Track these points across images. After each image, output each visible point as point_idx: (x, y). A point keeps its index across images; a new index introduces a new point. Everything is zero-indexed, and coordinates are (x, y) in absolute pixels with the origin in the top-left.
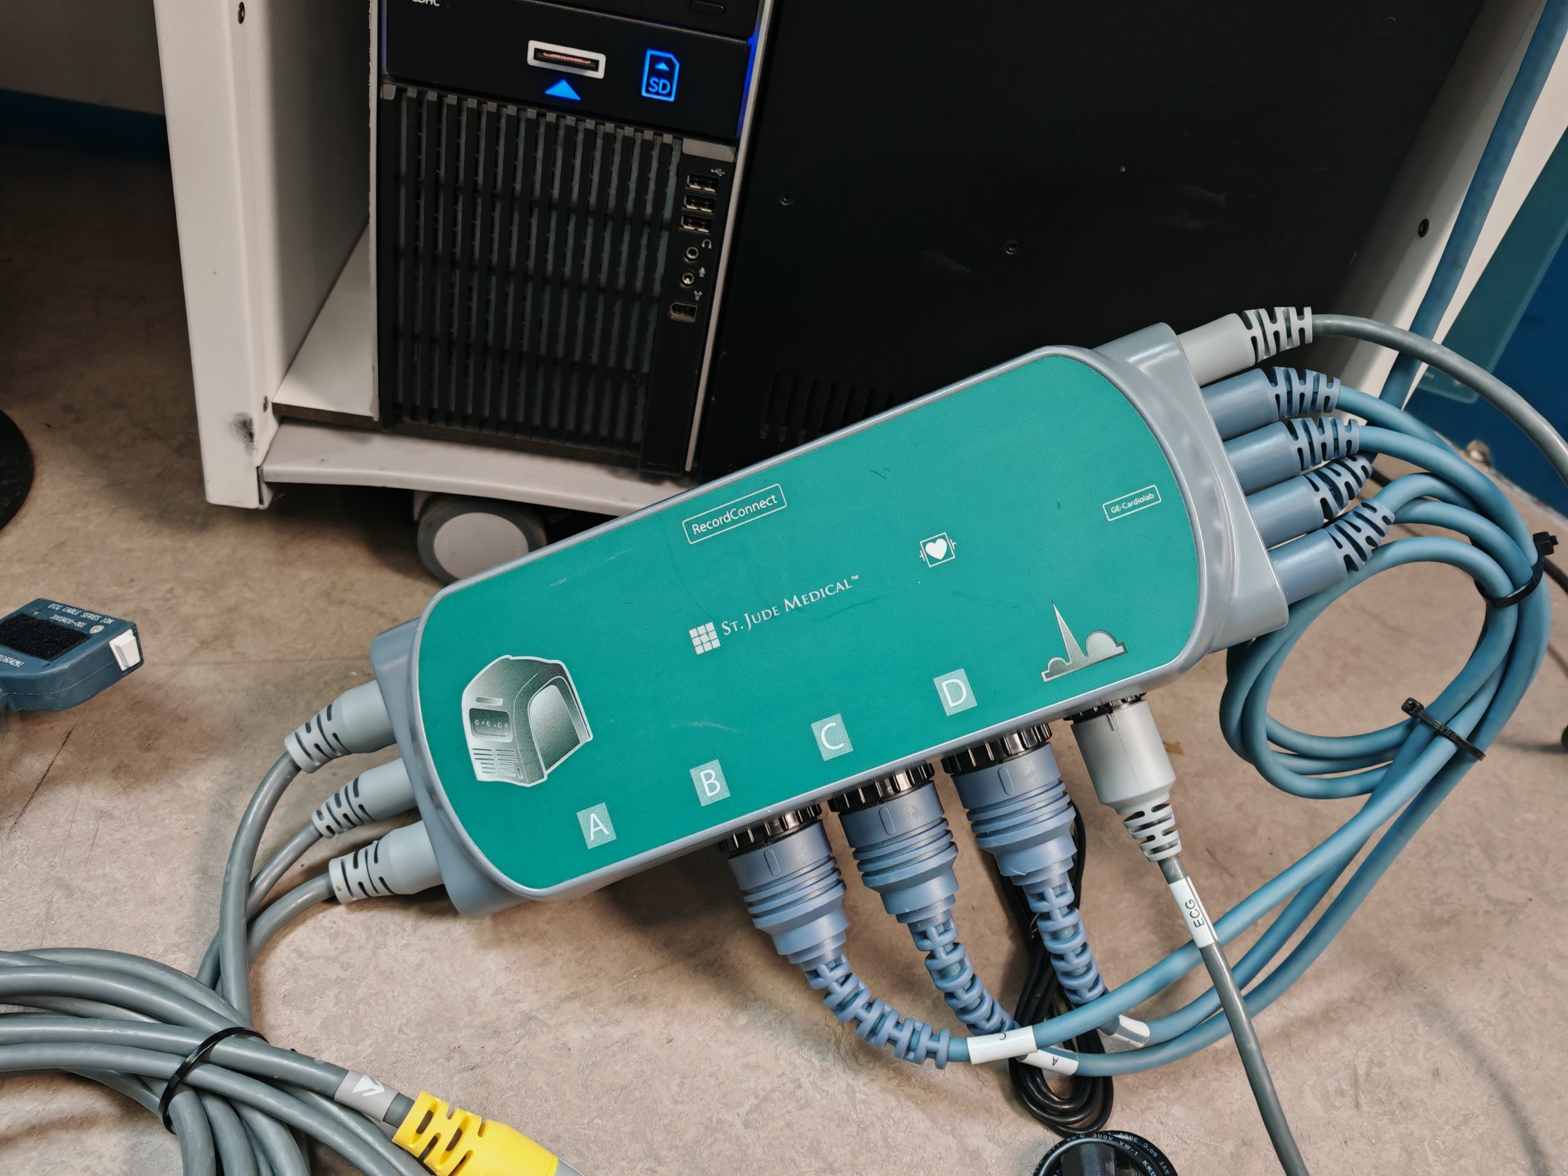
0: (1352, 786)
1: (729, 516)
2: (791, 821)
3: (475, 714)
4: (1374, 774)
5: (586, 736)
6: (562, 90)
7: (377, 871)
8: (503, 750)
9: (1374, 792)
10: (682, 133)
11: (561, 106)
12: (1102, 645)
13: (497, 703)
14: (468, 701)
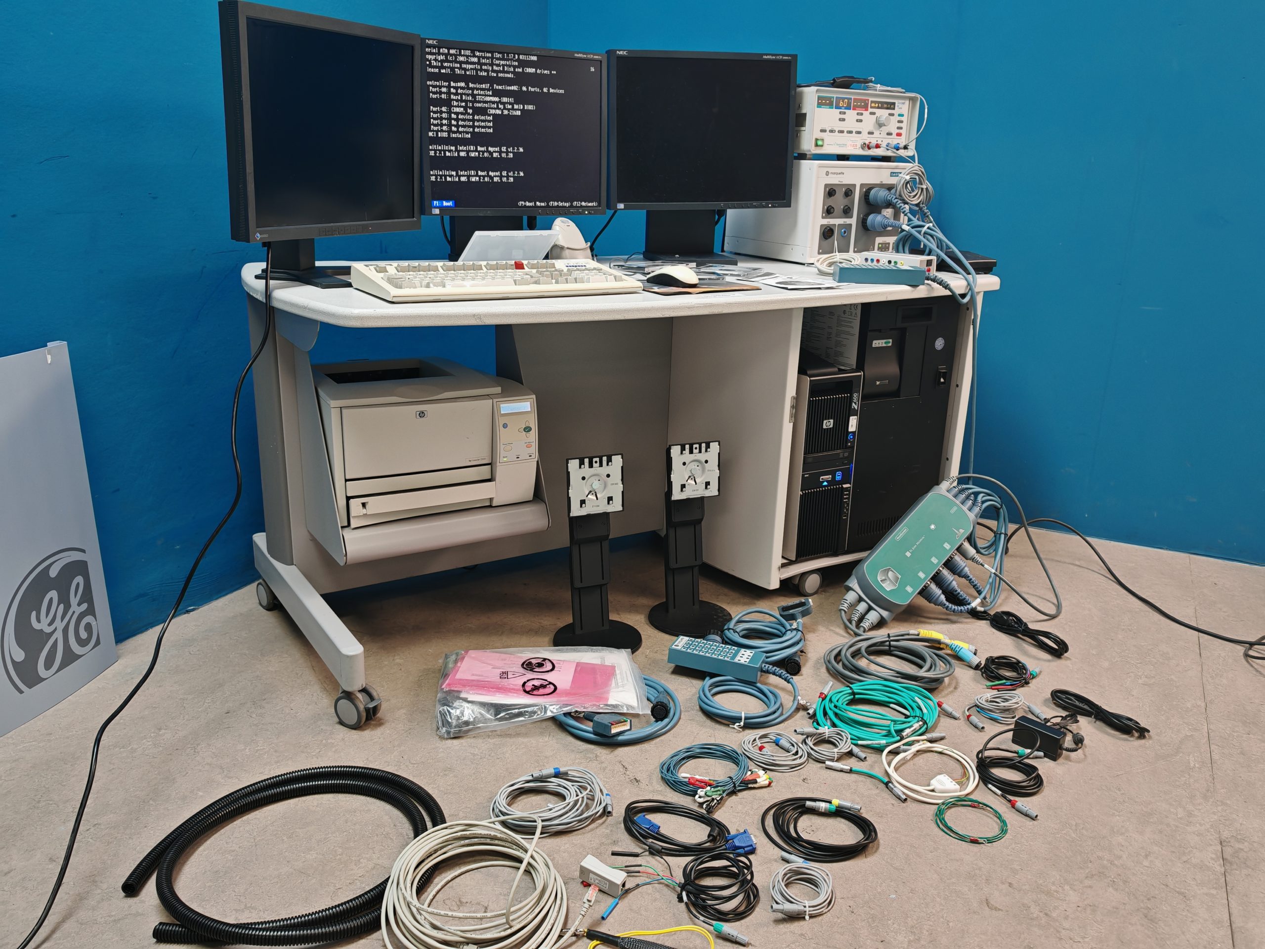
0: (992, 551)
1: (901, 535)
2: (929, 583)
3: (881, 581)
4: (994, 547)
5: (900, 577)
6: (825, 483)
7: (870, 622)
8: (889, 584)
9: (996, 550)
10: (842, 484)
11: (825, 486)
12: (962, 531)
13: (884, 578)
14: (879, 580)
